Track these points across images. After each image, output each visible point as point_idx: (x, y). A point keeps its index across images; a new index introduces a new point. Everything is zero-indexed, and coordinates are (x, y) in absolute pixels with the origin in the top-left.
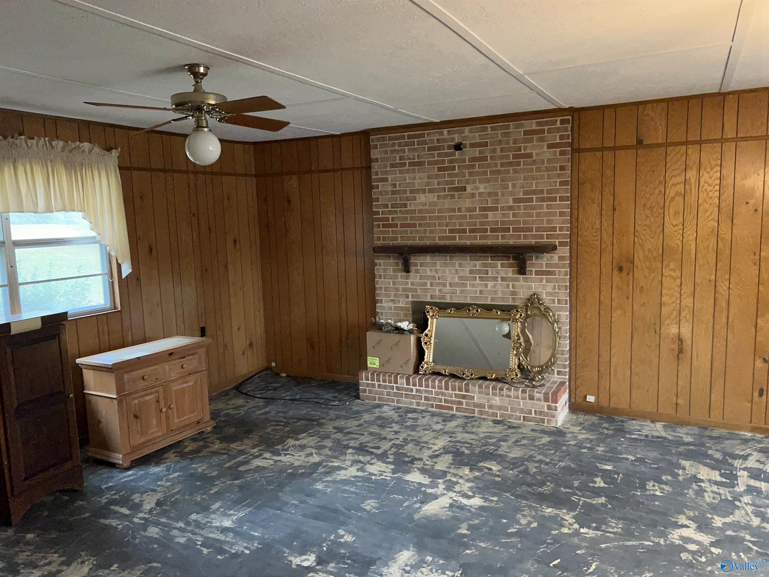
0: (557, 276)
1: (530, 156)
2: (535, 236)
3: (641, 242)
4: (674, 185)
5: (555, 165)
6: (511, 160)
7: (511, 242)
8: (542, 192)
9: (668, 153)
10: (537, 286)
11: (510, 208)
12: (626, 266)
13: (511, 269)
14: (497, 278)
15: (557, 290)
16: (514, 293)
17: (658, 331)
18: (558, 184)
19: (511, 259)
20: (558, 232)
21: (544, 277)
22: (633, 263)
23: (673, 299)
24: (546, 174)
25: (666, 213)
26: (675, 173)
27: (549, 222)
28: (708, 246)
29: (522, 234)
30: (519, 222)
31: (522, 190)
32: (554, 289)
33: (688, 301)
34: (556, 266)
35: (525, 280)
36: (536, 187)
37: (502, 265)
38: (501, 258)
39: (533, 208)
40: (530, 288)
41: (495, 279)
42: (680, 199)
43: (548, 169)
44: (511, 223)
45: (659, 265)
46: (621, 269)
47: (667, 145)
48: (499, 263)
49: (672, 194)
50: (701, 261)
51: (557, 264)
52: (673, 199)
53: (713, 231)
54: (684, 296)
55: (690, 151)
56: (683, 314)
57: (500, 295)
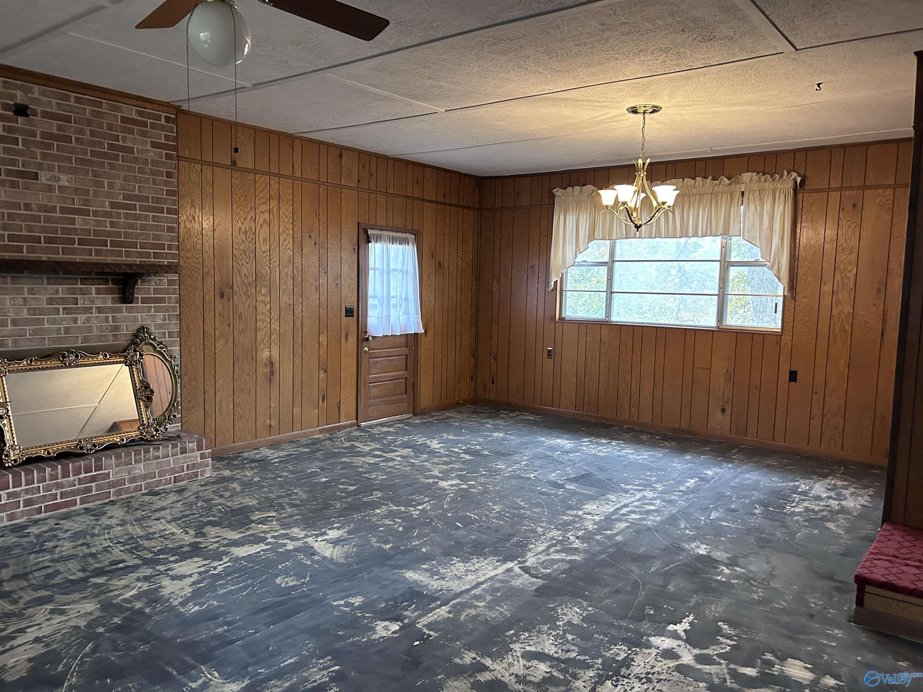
0: (167, 304)
1: (131, 150)
2: (140, 255)
3: (238, 267)
4: (262, 212)
5: (161, 169)
6: (106, 150)
7: (110, 259)
8: (147, 199)
9: (257, 180)
10: (145, 317)
11: (107, 214)
12: (227, 291)
13: (110, 296)
14: (91, 308)
15: (168, 322)
16: (116, 328)
17: (254, 358)
18: (165, 193)
19: (110, 283)
20: (166, 251)
21: (152, 305)
22: (232, 288)
23: (265, 324)
24: (151, 177)
25: (257, 239)
26: (263, 200)
27: (156, 237)
28: (287, 273)
29: (124, 249)
30: (119, 234)
31: (122, 192)
32: (164, 319)
33: (275, 325)
35: (130, 310)
36: (139, 191)
37: (98, 292)
38: (96, 281)
39: (137, 218)
40: (135, 319)
41: (88, 310)
42: (266, 227)
43: (153, 173)
44: (109, 234)
45: (253, 291)
46: (222, 296)
47: (255, 171)
48: (93, 287)
49: (261, 222)
50: (284, 287)
51: (166, 289)
52: (261, 226)
53: (290, 260)
54: (273, 321)
55: (272, 181)
56: (272, 339)
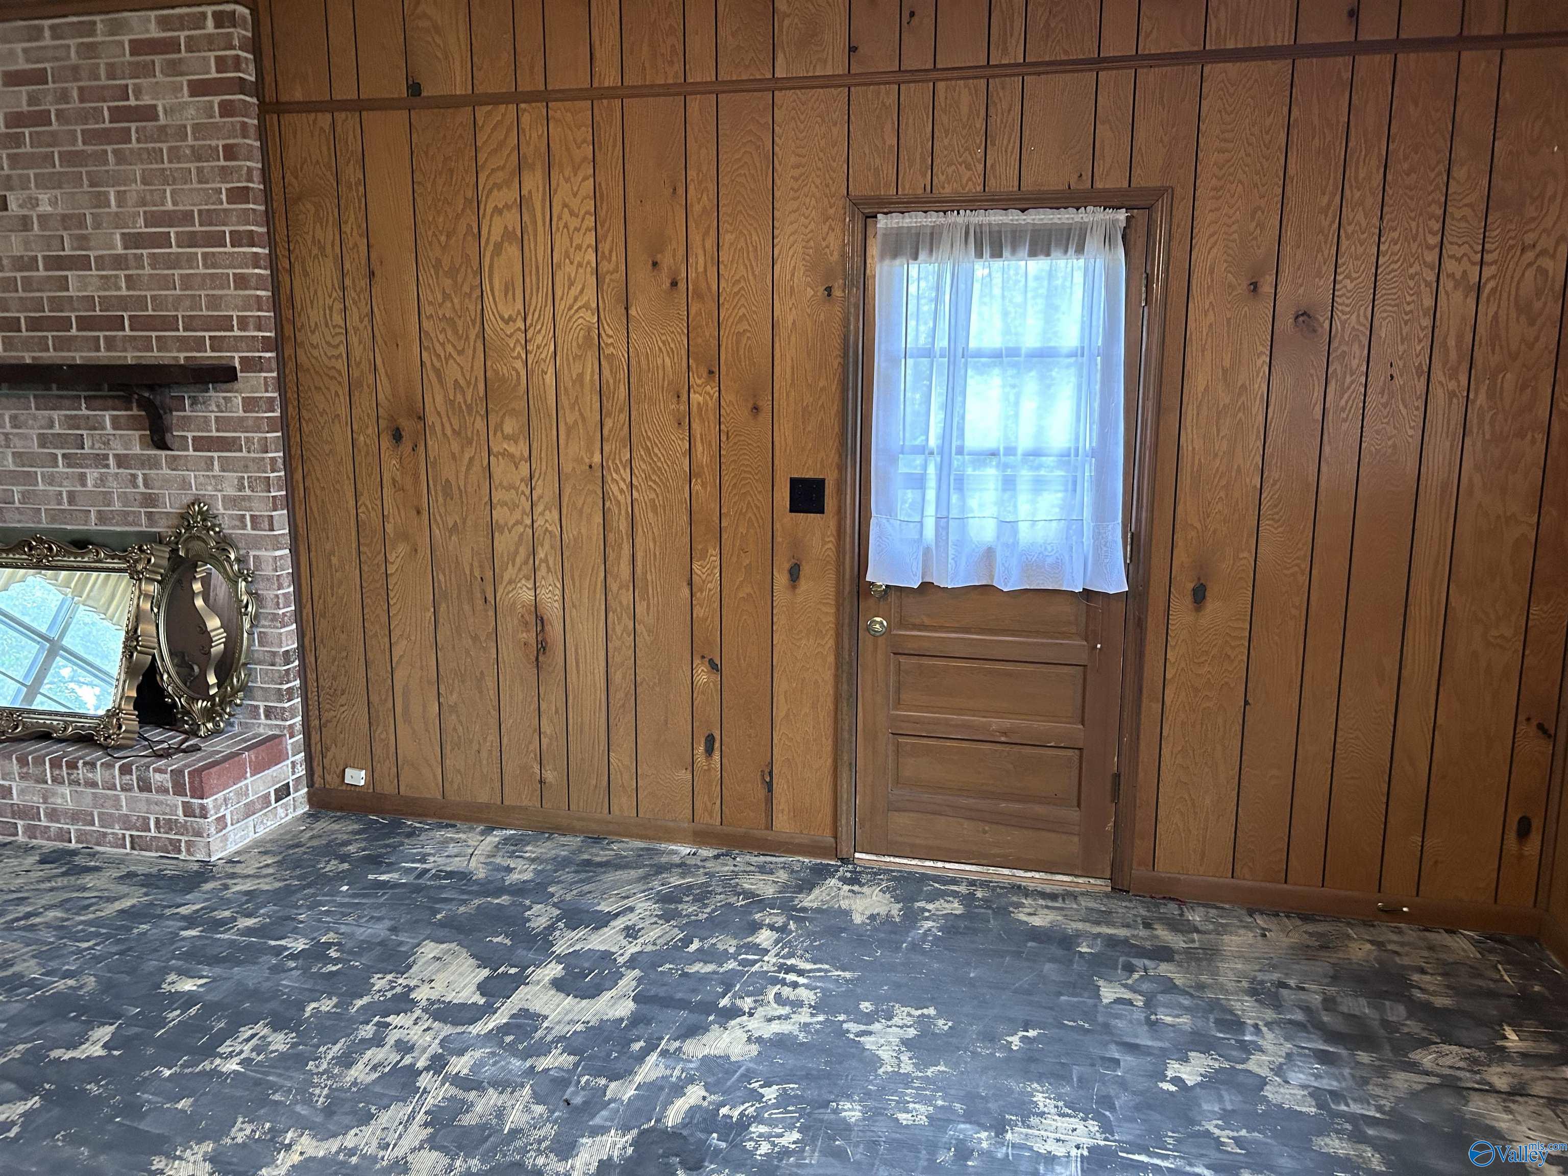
0: (244, 453)
1: (149, 114)
2: (184, 343)
3: (438, 365)
4: (498, 211)
5: (214, 143)
6: (107, 125)
7: (130, 357)
8: (187, 217)
9: (480, 123)
10: (202, 479)
11: (119, 262)
12: (407, 426)
13: (137, 434)
14: (106, 457)
15: (248, 492)
16: (150, 500)
17: (491, 598)
18: (224, 197)
19: (134, 405)
20: (237, 333)
21: (215, 455)
22: (422, 418)
23: (517, 515)
24: (193, 166)
25: (486, 286)
26: (500, 176)
27: (214, 303)
28: (581, 376)
29: (154, 334)
30: (141, 302)
31: (141, 210)
32: (241, 488)
33: (547, 519)
34: (240, 424)
35: (173, 463)
36: (175, 203)
37: (116, 425)
38: (110, 402)
39: (173, 262)
40: (185, 484)
41: (100, 460)
42: (512, 251)
43: (197, 155)
44: (123, 303)
45: (480, 424)
46: (397, 436)
47: (474, 101)
48: (107, 416)
49: (496, 236)
50: (570, 417)
51: (241, 419)
52: (498, 248)
53: (588, 337)
54: (539, 508)
55: (526, 119)
56: (541, 554)
57: (117, 506)
